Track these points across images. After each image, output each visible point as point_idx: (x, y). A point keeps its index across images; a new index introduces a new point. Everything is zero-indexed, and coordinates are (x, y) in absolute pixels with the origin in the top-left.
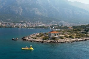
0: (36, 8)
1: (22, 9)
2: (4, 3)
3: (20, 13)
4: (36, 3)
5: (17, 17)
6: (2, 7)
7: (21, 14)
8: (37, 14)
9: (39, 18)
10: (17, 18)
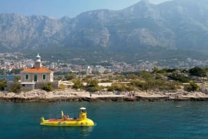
0: (143, 30)
1: (111, 33)
2: (74, 25)
3: (103, 43)
4: (145, 17)
5: (95, 52)
6: (70, 32)
7: (105, 46)
8: (145, 42)
9: (150, 53)
10: (96, 55)
